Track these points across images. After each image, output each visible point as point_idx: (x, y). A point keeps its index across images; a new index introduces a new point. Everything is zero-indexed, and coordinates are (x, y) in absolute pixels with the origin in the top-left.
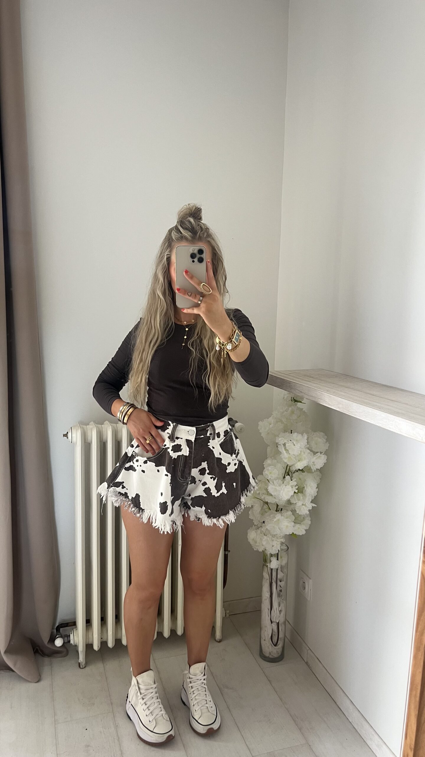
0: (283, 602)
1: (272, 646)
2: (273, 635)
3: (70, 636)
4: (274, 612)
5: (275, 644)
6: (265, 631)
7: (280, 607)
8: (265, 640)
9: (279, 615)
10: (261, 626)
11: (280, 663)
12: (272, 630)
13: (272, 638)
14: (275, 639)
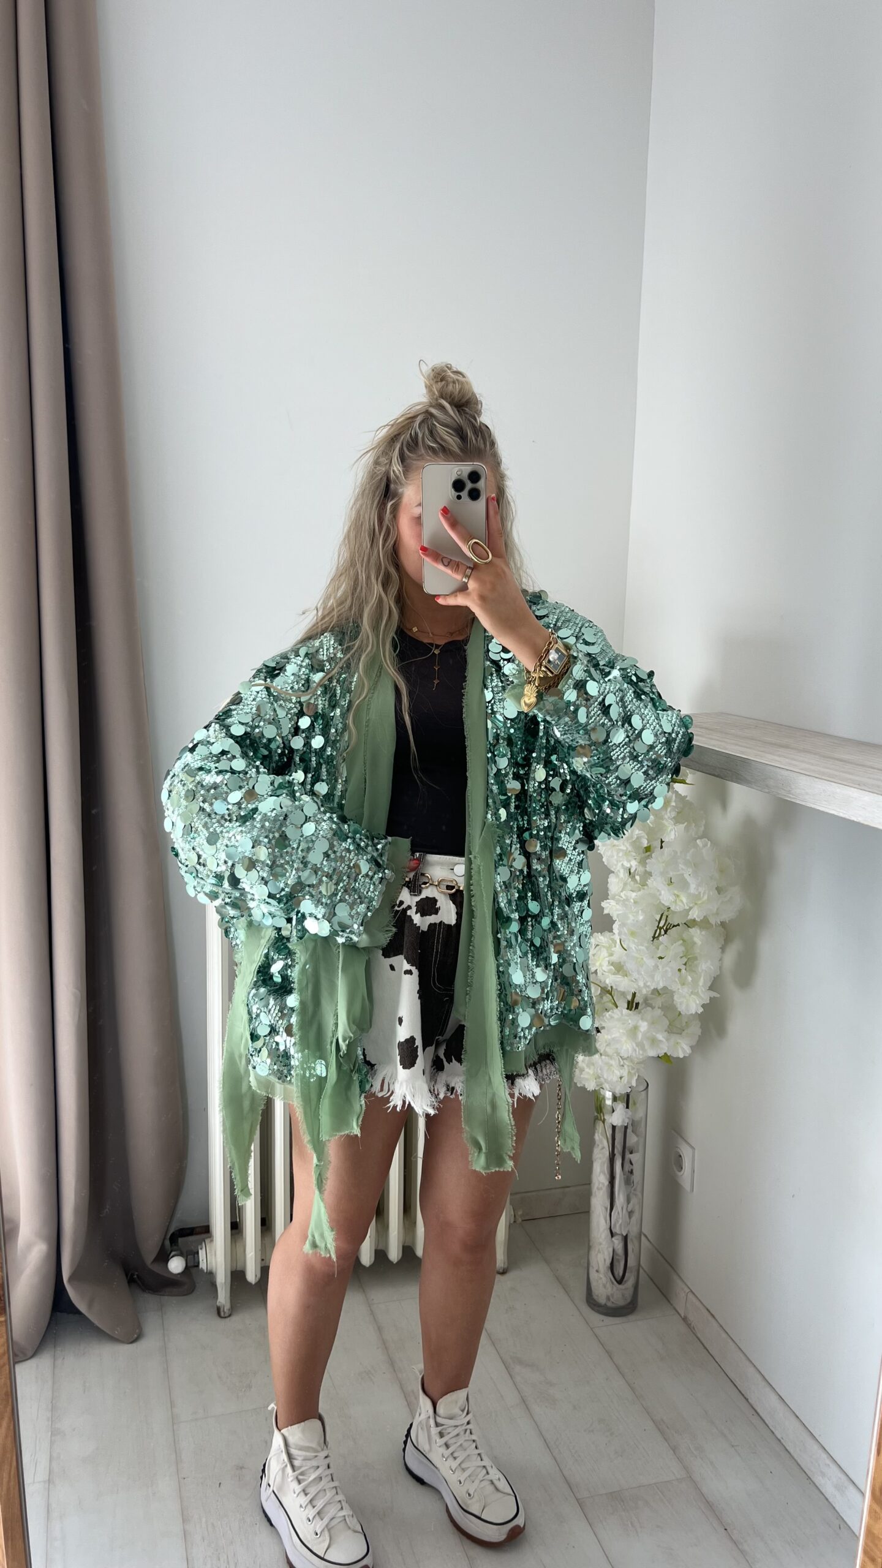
0: (636, 1195)
1: (612, 1283)
2: (615, 1263)
3: (198, 1253)
4: (618, 1214)
5: (619, 1279)
6: (599, 1252)
7: (629, 1205)
8: (597, 1271)
9: (628, 1221)
10: (589, 1244)
11: (631, 1317)
12: (614, 1250)
13: (612, 1267)
14: (619, 1271)
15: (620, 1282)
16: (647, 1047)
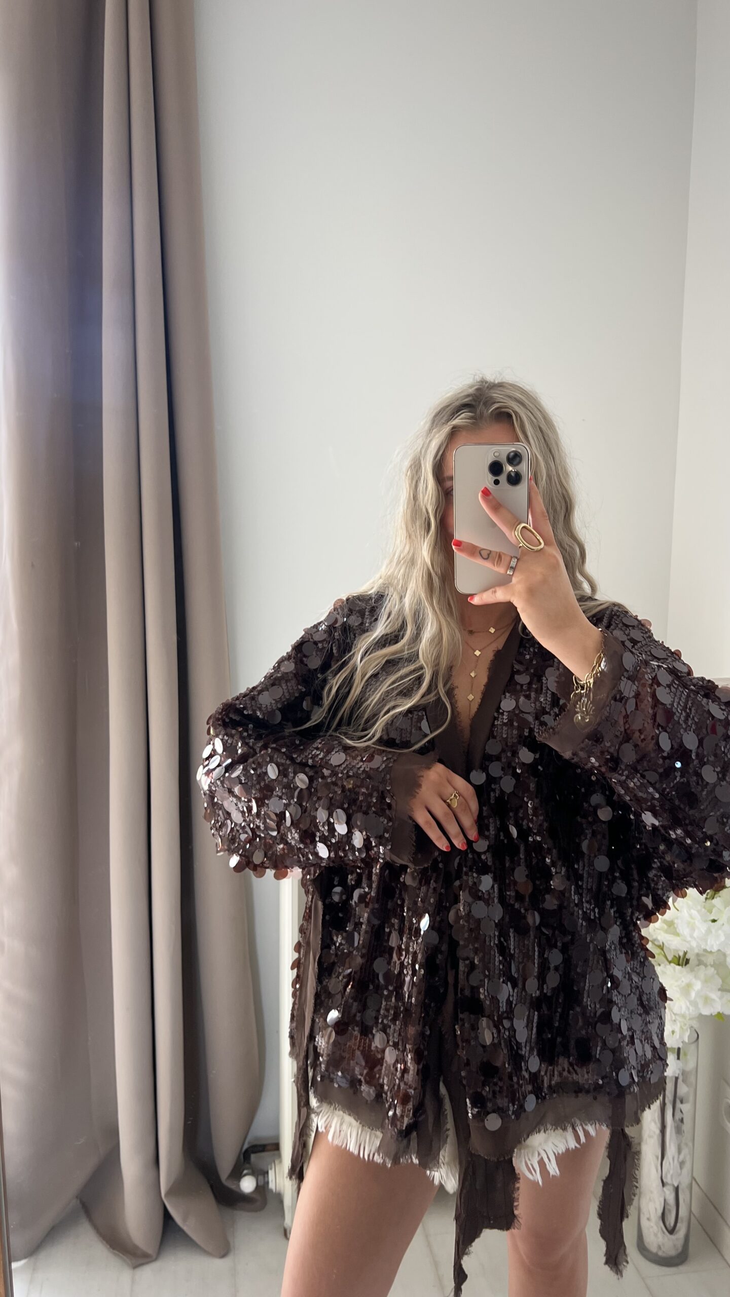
0: (686, 1144)
1: (664, 1233)
2: (666, 1210)
3: (267, 1173)
4: (670, 1163)
5: (670, 1229)
6: (650, 1200)
7: (680, 1155)
8: (648, 1219)
9: (679, 1171)
11: (682, 1268)
12: (665, 1200)
13: (663, 1217)
14: (671, 1220)
15: (672, 1231)
16: (700, 1005)
